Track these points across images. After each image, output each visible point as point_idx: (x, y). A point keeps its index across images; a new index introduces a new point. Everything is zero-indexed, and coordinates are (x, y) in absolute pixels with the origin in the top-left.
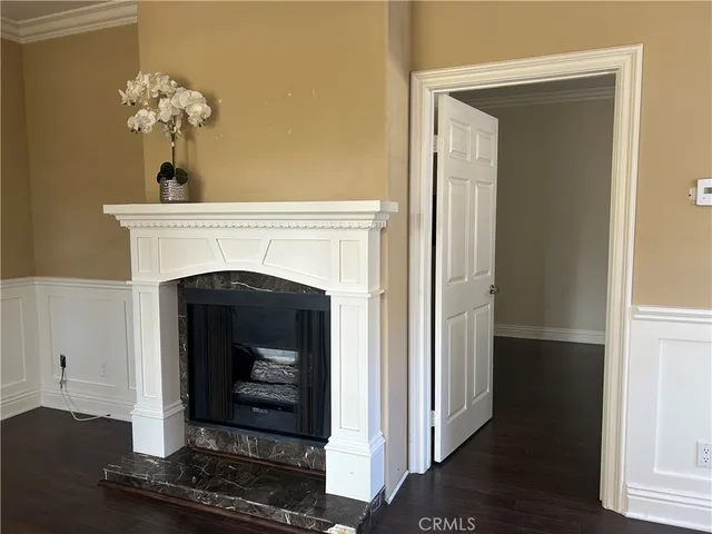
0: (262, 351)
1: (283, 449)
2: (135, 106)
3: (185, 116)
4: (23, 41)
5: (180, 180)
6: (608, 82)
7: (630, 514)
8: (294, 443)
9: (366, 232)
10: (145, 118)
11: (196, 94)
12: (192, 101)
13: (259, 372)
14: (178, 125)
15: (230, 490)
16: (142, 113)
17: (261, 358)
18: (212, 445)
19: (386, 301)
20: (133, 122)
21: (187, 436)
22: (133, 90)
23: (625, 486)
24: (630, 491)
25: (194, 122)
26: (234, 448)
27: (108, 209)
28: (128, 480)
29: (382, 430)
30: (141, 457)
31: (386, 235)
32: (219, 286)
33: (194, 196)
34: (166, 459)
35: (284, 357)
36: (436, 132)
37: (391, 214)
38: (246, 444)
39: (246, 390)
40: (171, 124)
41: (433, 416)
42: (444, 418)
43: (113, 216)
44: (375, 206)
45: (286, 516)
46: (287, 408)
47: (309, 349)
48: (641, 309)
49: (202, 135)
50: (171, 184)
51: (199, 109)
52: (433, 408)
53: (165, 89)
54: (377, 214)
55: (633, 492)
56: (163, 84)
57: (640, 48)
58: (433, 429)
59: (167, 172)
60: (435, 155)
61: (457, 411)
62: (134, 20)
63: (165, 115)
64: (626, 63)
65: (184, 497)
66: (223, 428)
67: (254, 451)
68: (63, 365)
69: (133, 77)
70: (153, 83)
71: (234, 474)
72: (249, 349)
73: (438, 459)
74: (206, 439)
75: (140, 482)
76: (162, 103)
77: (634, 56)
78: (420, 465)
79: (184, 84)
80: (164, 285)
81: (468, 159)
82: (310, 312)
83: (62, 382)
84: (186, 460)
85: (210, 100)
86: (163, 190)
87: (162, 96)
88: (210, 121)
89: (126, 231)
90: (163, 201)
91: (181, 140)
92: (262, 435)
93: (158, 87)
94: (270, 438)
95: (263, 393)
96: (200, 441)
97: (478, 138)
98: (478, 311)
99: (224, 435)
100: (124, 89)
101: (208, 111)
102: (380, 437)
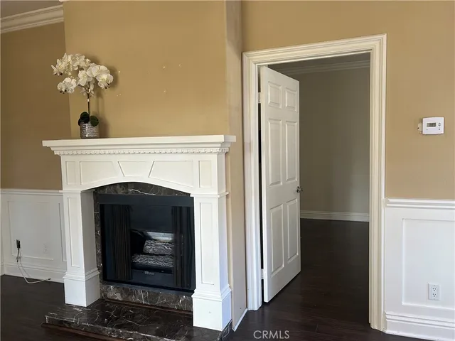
0: (150, 234)
1: (165, 298)
2: (62, 76)
3: (96, 82)
5: (94, 124)
6: (366, 57)
7: (388, 331)
8: (172, 294)
9: (216, 155)
10: (70, 84)
11: (103, 68)
12: (101, 72)
13: (149, 247)
14: (92, 88)
15: (130, 327)
16: (67, 80)
17: (150, 238)
18: (118, 297)
19: (230, 199)
20: (61, 86)
21: (102, 292)
22: (61, 65)
23: (385, 314)
24: (388, 317)
25: (102, 86)
26: (133, 299)
27: (46, 143)
28: (62, 323)
29: (229, 282)
30: (70, 306)
31: (229, 157)
32: (121, 192)
33: (103, 134)
34: (87, 307)
35: (164, 237)
36: (259, 91)
37: (232, 143)
38: (141, 296)
39: (140, 260)
40: (87, 86)
41: (262, 273)
42: (270, 273)
43: (49, 148)
44: (220, 138)
46: (167, 270)
47: (181, 232)
48: (391, 200)
49: (108, 94)
50: (88, 126)
51: (105, 77)
52: (262, 267)
53: (83, 64)
54: (222, 143)
55: (390, 317)
56: (81, 61)
57: (384, 37)
58: (262, 280)
59: (85, 118)
60: (259, 105)
61: (278, 268)
62: (62, 20)
63: (83, 82)
64: (376, 45)
65: (99, 333)
66: (125, 286)
67: (146, 299)
68: (19, 246)
69: (61, 57)
70: (74, 60)
71: (133, 315)
72: (142, 233)
73: (266, 300)
74: (114, 293)
75: (70, 324)
76: (81, 74)
77: (381, 43)
78: (255, 304)
79: (95, 61)
80: (84, 193)
81: (281, 107)
82: (181, 208)
83: (18, 258)
84: (101, 308)
85: (112, 71)
86: (82, 130)
87: (82, 69)
88: (113, 85)
89: (58, 158)
90: (83, 137)
91: (93, 99)
92: (151, 290)
93: (78, 63)
94: (157, 291)
95: (152, 262)
96: (110, 295)
97: (286, 94)
98: (289, 204)
99: (126, 291)
100: (55, 64)
101: (111, 79)
102: (228, 289)
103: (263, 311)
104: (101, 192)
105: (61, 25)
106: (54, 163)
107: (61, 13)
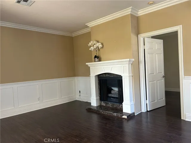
0: (113, 88)
1: (116, 105)
2: (91, 46)
3: (98, 47)
4: (73, 36)
5: (98, 58)
6: (175, 34)
7: (186, 120)
8: (118, 104)
10: (92, 48)
11: (100, 43)
12: (99, 44)
13: (112, 92)
15: (106, 110)
16: (91, 47)
17: (113, 90)
18: (104, 105)
20: (90, 49)
21: (100, 103)
22: (90, 44)
23: (185, 114)
24: (186, 115)
25: (100, 48)
26: (108, 105)
27: (87, 64)
29: (133, 101)
30: (92, 106)
31: (132, 65)
32: (104, 76)
33: (100, 61)
34: (97, 107)
35: (116, 89)
36: (144, 45)
37: (133, 61)
38: (110, 105)
39: (110, 95)
40: (96, 49)
41: (147, 101)
43: (87, 65)
45: (115, 114)
46: (117, 98)
47: (120, 87)
48: (185, 77)
49: (101, 50)
50: (96, 59)
51: (100, 46)
54: (129, 61)
55: (187, 115)
56: (95, 42)
57: (181, 26)
58: (147, 104)
59: (96, 57)
61: (153, 101)
63: (95, 48)
64: (179, 28)
65: (99, 111)
66: (106, 102)
67: (111, 106)
68: (80, 92)
69: (90, 42)
70: (93, 42)
72: (110, 88)
73: (148, 110)
74: (103, 104)
75: (92, 109)
76: (95, 46)
77: (180, 28)
78: (144, 110)
79: (98, 42)
80: (95, 76)
81: (154, 49)
82: (120, 80)
83: (80, 96)
84: (100, 107)
85: (102, 44)
86: (95, 60)
87: (95, 44)
88: (102, 48)
89: (90, 67)
90: (95, 62)
91: (98, 51)
92: (112, 103)
94: (114, 103)
95: (113, 96)
96: (102, 104)
97: (156, 45)
98: (159, 81)
100: (89, 44)
101: (102, 46)
102: (133, 103)
103: (147, 113)
104: (100, 76)
105: (90, 32)
106: (88, 69)
107: (90, 29)
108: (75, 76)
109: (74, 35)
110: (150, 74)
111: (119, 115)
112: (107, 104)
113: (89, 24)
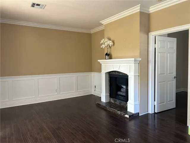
0: (123, 86)
5: (109, 56)
9: (133, 64)
10: (103, 46)
11: (111, 41)
13: (122, 90)
14: (108, 46)
16: (103, 45)
17: (123, 88)
18: (113, 102)
20: (101, 47)
21: (110, 100)
22: (102, 41)
25: (110, 46)
26: (116, 103)
27: (98, 61)
28: (99, 104)
29: (138, 101)
30: (102, 102)
31: (139, 64)
33: (111, 58)
34: (106, 103)
36: (155, 44)
38: (118, 102)
39: (119, 93)
41: (155, 103)
42: (158, 103)
43: (99, 62)
44: (133, 59)
45: (119, 112)
46: (124, 96)
49: (112, 48)
50: (107, 56)
51: (111, 43)
52: (155, 101)
53: (107, 41)
56: (106, 40)
58: (155, 105)
59: (106, 54)
60: (155, 48)
61: (161, 103)
63: (106, 45)
65: (106, 108)
66: (115, 99)
67: (119, 104)
68: (95, 87)
69: (102, 40)
70: (104, 40)
72: (121, 86)
73: (156, 112)
75: (101, 105)
78: (151, 111)
79: (110, 39)
80: (106, 73)
81: (166, 48)
83: (95, 90)
84: (109, 103)
85: (113, 42)
87: (106, 42)
89: (101, 64)
90: (106, 59)
91: (109, 50)
94: (121, 101)
95: (121, 94)
96: (111, 101)
97: (169, 43)
98: (169, 82)
99: (115, 100)
100: (101, 41)
101: (113, 44)
102: (138, 103)
103: (155, 115)
104: (110, 73)
105: (104, 30)
107: (104, 27)
108: (92, 71)
109: (92, 31)
110: (160, 74)
111: (122, 113)
112: (115, 101)
113: (103, 22)
